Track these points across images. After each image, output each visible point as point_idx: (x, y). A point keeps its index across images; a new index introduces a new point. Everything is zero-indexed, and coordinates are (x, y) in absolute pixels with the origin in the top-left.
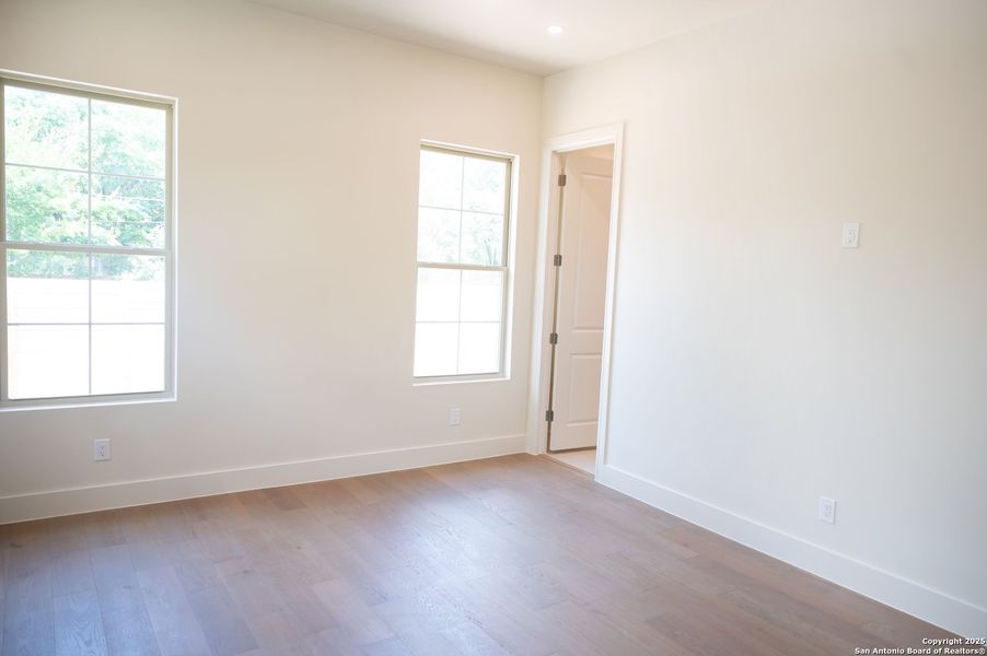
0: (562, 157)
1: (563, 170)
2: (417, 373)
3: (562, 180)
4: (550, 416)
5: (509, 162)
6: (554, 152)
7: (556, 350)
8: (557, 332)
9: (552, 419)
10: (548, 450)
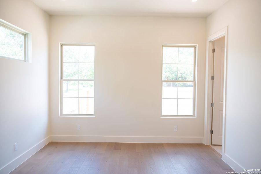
0: (213, 42)
1: (214, 47)
2: (163, 114)
3: (214, 51)
4: (212, 132)
5: (195, 47)
6: (210, 42)
7: (213, 109)
8: (213, 103)
9: (212, 133)
10: (212, 144)
